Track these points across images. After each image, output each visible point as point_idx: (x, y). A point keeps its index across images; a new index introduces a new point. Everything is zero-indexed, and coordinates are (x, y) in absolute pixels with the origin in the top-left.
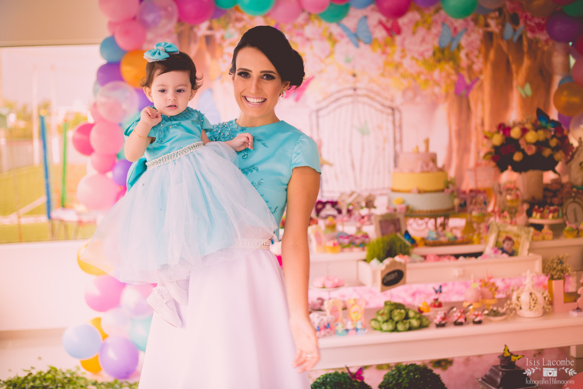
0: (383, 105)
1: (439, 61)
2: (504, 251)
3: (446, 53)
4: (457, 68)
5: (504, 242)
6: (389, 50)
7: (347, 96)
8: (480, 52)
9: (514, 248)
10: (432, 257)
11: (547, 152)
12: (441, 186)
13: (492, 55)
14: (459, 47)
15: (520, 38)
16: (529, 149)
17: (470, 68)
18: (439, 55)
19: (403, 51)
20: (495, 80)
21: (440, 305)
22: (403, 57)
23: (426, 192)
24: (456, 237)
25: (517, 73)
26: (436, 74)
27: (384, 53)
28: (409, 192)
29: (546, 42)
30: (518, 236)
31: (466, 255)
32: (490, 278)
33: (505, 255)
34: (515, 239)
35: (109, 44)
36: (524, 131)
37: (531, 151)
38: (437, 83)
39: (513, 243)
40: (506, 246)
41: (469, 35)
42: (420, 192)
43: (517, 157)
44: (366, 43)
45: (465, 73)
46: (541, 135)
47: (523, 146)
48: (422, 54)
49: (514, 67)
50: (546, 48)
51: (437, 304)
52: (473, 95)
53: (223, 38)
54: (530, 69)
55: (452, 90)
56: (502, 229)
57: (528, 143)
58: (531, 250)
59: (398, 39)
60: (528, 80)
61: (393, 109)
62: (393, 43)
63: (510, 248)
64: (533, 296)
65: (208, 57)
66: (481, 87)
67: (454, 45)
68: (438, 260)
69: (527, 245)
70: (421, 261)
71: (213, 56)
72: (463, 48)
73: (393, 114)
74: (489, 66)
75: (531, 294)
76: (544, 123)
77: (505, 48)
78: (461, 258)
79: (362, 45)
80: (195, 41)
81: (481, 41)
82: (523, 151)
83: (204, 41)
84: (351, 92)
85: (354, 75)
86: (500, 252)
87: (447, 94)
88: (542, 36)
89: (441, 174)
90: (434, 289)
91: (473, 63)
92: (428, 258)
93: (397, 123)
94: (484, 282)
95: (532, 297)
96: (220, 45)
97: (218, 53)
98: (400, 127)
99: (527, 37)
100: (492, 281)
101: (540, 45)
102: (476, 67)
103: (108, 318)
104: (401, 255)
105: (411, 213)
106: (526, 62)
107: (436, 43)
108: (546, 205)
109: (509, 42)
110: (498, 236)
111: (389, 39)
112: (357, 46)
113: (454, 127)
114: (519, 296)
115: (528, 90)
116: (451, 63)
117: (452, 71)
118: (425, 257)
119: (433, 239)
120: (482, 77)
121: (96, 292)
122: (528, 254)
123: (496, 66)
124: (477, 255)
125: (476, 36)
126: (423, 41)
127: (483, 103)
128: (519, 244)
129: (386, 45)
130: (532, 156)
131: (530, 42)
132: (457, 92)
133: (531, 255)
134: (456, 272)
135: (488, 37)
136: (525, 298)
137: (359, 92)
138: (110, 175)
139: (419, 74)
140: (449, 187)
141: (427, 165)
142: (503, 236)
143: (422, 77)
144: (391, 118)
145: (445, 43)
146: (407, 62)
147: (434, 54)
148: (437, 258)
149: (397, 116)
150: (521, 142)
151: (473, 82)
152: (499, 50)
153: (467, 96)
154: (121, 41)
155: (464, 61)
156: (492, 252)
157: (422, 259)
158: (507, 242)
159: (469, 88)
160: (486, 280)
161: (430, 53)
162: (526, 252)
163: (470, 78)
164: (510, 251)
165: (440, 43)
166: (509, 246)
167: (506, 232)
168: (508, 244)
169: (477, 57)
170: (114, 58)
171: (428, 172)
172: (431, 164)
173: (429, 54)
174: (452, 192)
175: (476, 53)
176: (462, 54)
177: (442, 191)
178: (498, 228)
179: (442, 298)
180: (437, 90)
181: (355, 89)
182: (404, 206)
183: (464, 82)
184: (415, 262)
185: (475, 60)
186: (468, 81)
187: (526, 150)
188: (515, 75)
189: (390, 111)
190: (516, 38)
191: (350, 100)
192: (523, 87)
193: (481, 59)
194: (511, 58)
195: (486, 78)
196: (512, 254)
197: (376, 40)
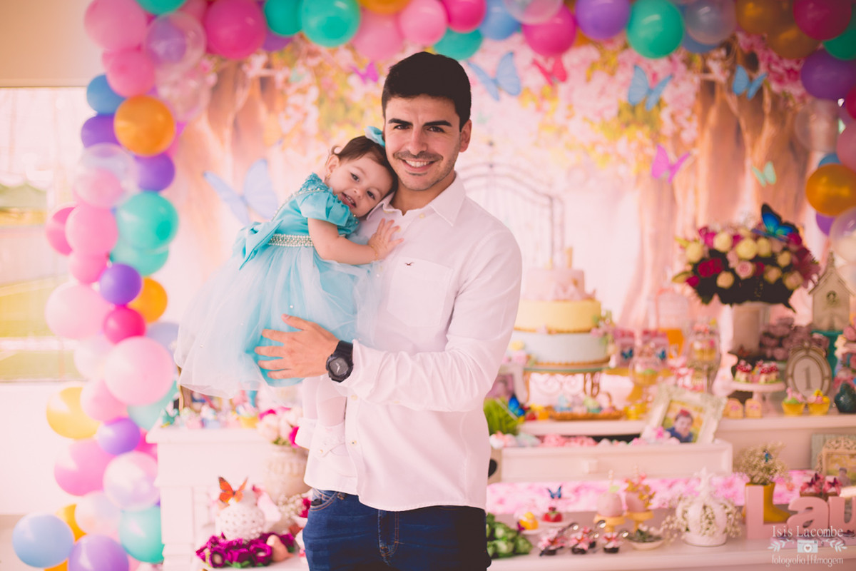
0: (536, 192)
1: (627, 125)
2: (674, 433)
3: (639, 112)
4: (656, 136)
5: (676, 419)
6: (547, 105)
7: (479, 176)
8: (693, 112)
9: (692, 429)
10: (553, 440)
11: (772, 275)
12: (586, 324)
13: (713, 116)
14: (660, 104)
15: (760, 93)
16: (743, 268)
17: (676, 137)
18: (627, 115)
19: (570, 107)
20: (716, 156)
21: (558, 518)
22: (569, 117)
23: (560, 332)
24: (600, 408)
25: (753, 146)
26: (622, 145)
27: (539, 109)
28: (533, 331)
29: (802, 98)
30: (701, 410)
31: (611, 438)
32: (643, 478)
33: (674, 441)
34: (695, 414)
35: (99, 86)
36: (736, 239)
37: (746, 272)
38: (622, 159)
39: (692, 420)
40: (680, 426)
41: (676, 85)
42: (550, 332)
43: (724, 280)
44: (511, 94)
45: (668, 146)
46: (764, 247)
47: (733, 263)
48: (600, 114)
49: (747, 137)
50: (800, 108)
51: (553, 516)
52: (680, 179)
53: (287, 82)
54: (774, 141)
55: (647, 171)
56: (675, 397)
57: (740, 259)
58: (718, 434)
59: (562, 88)
60: (771, 157)
61: (551, 198)
62: (554, 95)
63: (686, 429)
64: (708, 511)
65: (262, 110)
66: (694, 166)
67: (652, 100)
68: (563, 445)
69: (713, 426)
70: (534, 446)
71: (271, 108)
72: (666, 105)
73: (551, 206)
74: (707, 135)
75: (705, 507)
76: (771, 228)
77: (734, 105)
78: (605, 442)
79: (504, 96)
80: (244, 86)
81: (697, 95)
82: (732, 271)
83: (257, 85)
84: (485, 170)
85: (491, 144)
86: (667, 434)
87: (639, 177)
88: (795, 90)
89: (588, 304)
90: (549, 491)
91: (682, 129)
92: (546, 440)
93: (557, 220)
94: (633, 483)
95: (705, 512)
96: (282, 92)
97: (278, 105)
98: (562, 226)
99: (770, 90)
100: (646, 482)
101: (791, 104)
102: (687, 136)
103: (86, 506)
104: (500, 434)
105: (532, 365)
106: (769, 130)
107: (623, 97)
108: (759, 360)
109: (741, 98)
110: (669, 409)
111: (548, 89)
112: (497, 98)
113: (649, 230)
114: (686, 509)
115: (770, 173)
116: (647, 129)
117: (647, 141)
118: (541, 438)
119: (562, 409)
120: (695, 152)
121: (71, 465)
122: (713, 441)
123: (719, 134)
124: (628, 438)
125: (688, 86)
126: (602, 92)
127: (696, 192)
128: (700, 423)
129: (543, 97)
130: (747, 280)
131: (775, 98)
132: (655, 174)
133: (717, 441)
134: (585, 466)
135: (709, 89)
136: (694, 513)
137: (497, 170)
138: (96, 286)
139: (594, 144)
140: (599, 326)
141: (565, 290)
142: (677, 408)
143: (600, 149)
144: (547, 212)
145: (639, 96)
146: (575, 126)
147: (620, 113)
148: (563, 440)
149: (558, 209)
150: (730, 257)
151: (682, 160)
152: (725, 109)
153: (670, 180)
154: (115, 84)
155: (667, 127)
156: (654, 434)
157: (537, 441)
158: (682, 419)
159: (673, 169)
160: (636, 481)
161: (614, 112)
162: (711, 437)
163: (676, 153)
164: (685, 434)
165: (629, 96)
166: (685, 426)
167: (683, 403)
168: (683, 423)
169: (689, 120)
170: (106, 109)
171: (565, 300)
172: (572, 289)
173: (611, 114)
174: (605, 334)
175: (687, 113)
176: (665, 115)
177: (589, 331)
178: (670, 395)
179: (561, 507)
180: (622, 170)
181: (491, 166)
182: (523, 354)
183: (667, 159)
184: (522, 446)
185: (685, 124)
186: (673, 158)
187: (738, 270)
188: (749, 150)
189: (546, 201)
190: (752, 92)
191: (483, 181)
192: (761, 168)
193: (695, 123)
194: (743, 124)
195: (702, 154)
196: (686, 439)
197: (528, 90)
